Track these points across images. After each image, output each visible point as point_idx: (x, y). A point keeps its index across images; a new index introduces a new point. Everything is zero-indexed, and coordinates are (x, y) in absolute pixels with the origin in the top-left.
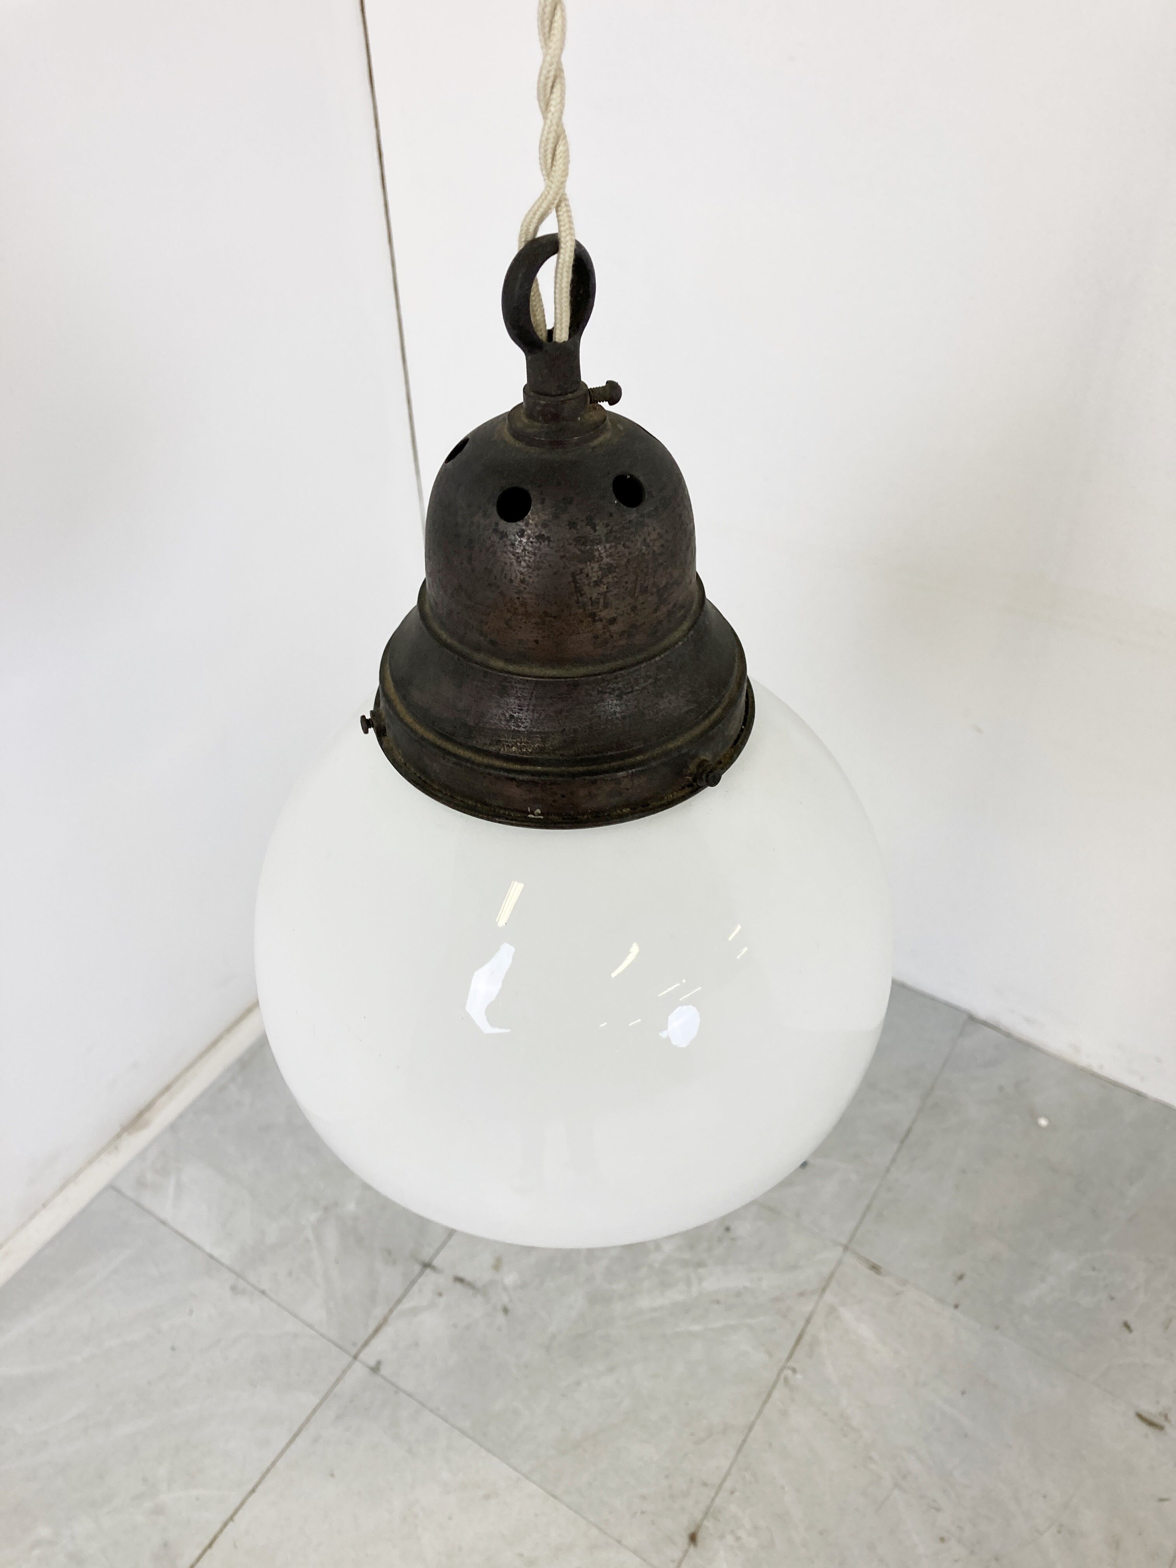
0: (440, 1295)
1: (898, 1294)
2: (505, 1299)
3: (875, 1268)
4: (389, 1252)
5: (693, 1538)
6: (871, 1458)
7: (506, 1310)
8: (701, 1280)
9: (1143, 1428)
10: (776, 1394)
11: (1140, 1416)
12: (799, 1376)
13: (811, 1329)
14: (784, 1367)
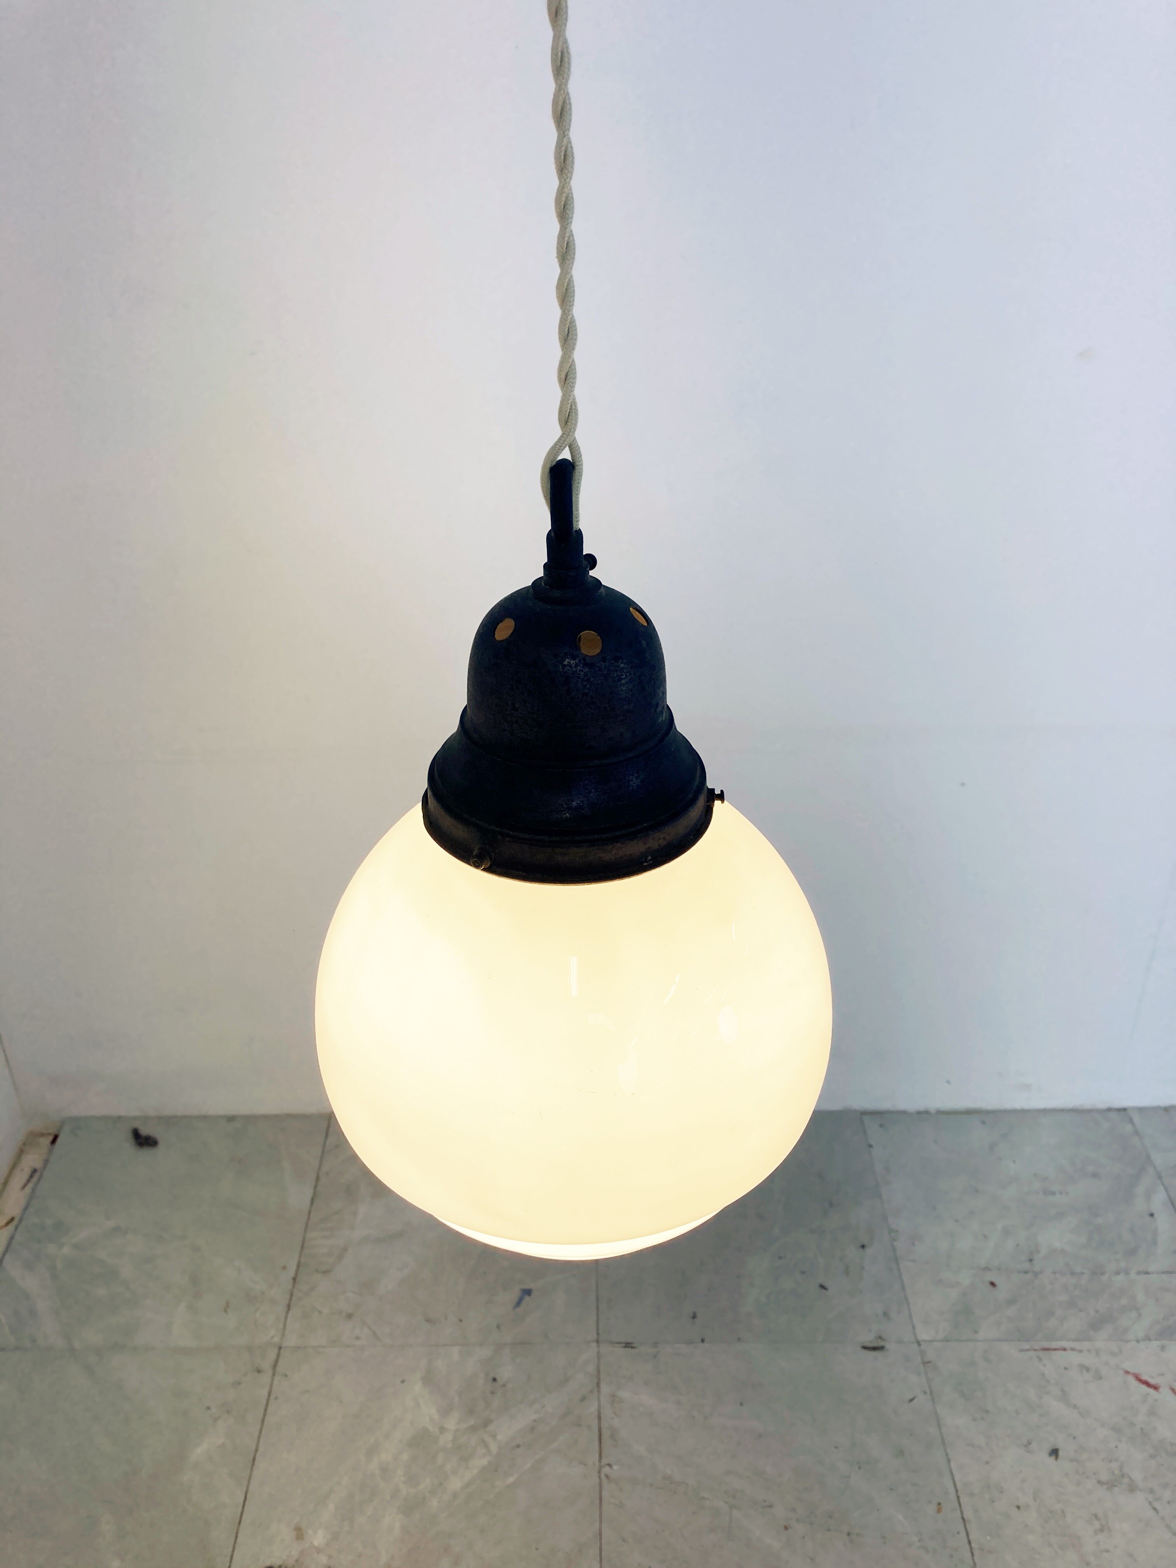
1: (655, 1356)
2: (325, 1558)
3: (628, 1345)
6: (703, 1498)
8: (494, 1436)
9: (871, 1355)
10: (605, 1493)
11: (865, 1348)
12: (615, 1467)
13: (604, 1425)
14: (601, 1467)
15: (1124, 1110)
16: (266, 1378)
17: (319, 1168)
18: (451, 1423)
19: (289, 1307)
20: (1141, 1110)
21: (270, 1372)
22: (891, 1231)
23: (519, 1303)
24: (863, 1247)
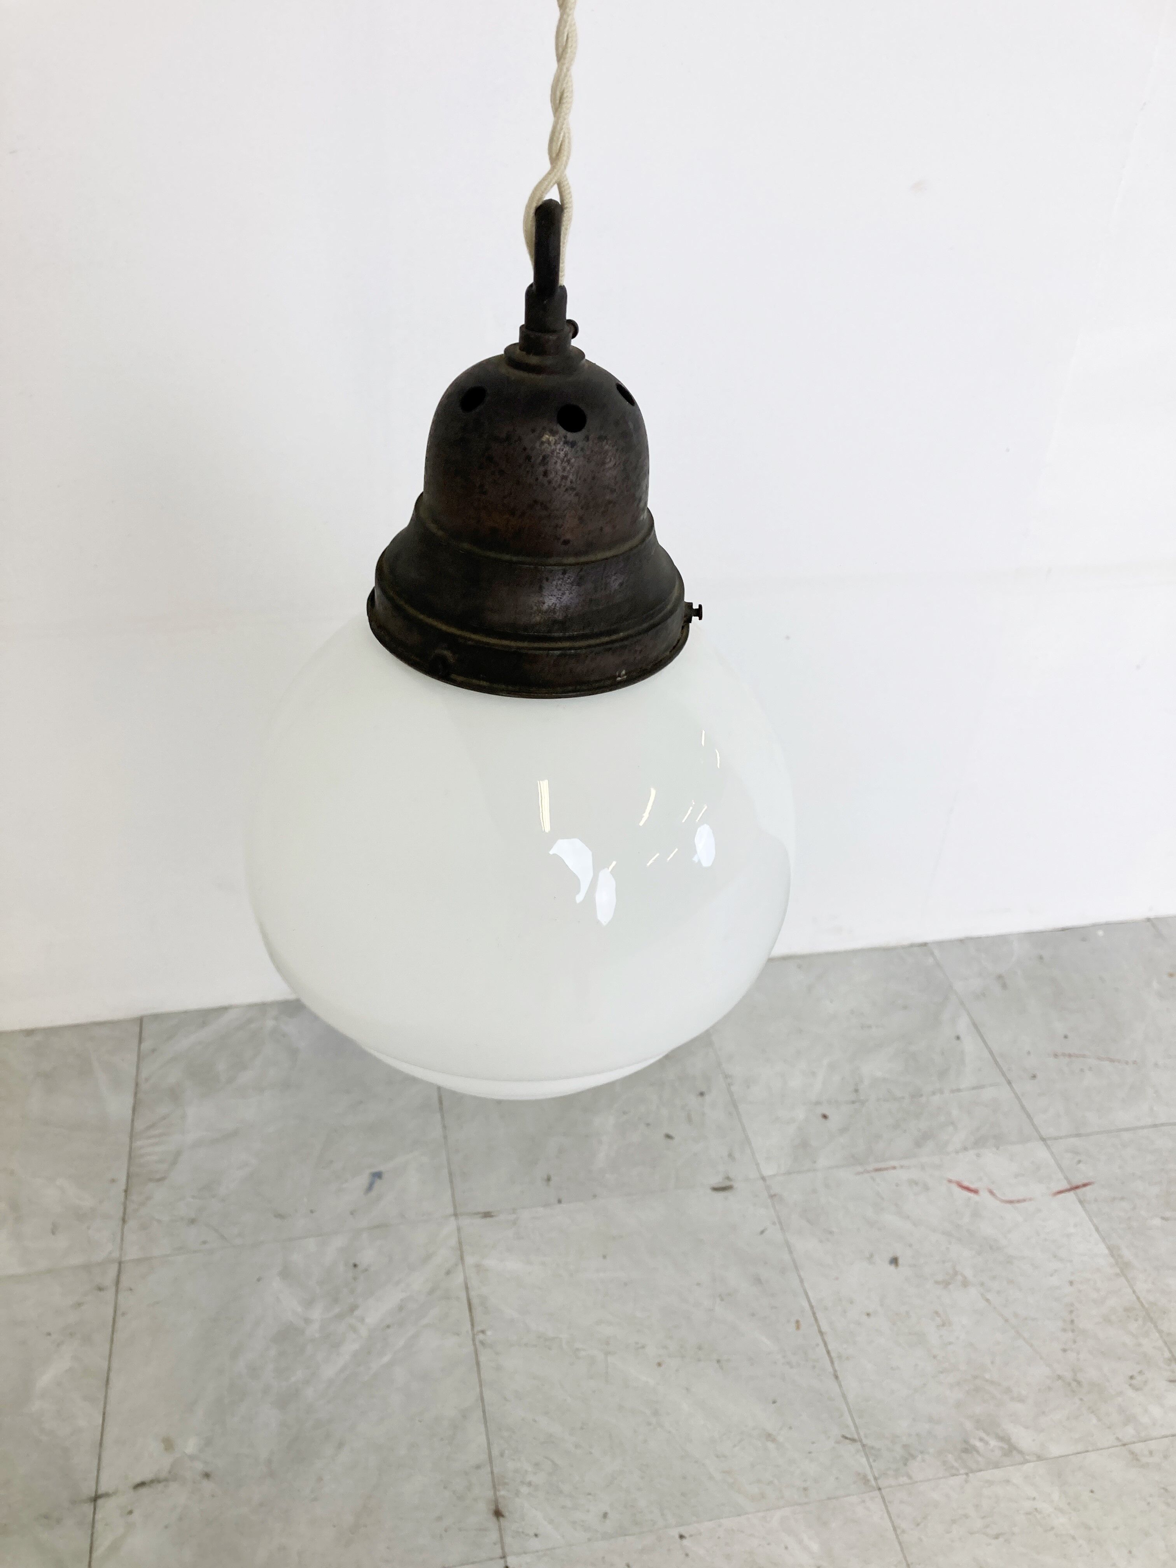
0: (131, 1512)
1: (514, 1223)
2: (199, 1466)
3: (487, 1215)
4: (46, 1517)
5: (498, 1514)
6: (578, 1349)
7: (207, 1475)
8: (362, 1320)
9: (722, 1194)
10: (482, 1359)
11: (716, 1189)
12: (489, 1333)
13: (473, 1294)
14: (474, 1335)
15: (925, 945)
16: (110, 1294)
17: (137, 1075)
18: (317, 1313)
19: (124, 1220)
20: (940, 944)
21: (113, 1289)
22: (726, 1077)
23: (370, 1187)
24: (702, 1094)
